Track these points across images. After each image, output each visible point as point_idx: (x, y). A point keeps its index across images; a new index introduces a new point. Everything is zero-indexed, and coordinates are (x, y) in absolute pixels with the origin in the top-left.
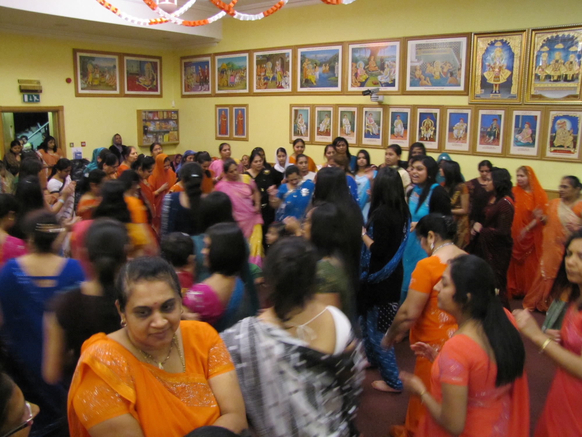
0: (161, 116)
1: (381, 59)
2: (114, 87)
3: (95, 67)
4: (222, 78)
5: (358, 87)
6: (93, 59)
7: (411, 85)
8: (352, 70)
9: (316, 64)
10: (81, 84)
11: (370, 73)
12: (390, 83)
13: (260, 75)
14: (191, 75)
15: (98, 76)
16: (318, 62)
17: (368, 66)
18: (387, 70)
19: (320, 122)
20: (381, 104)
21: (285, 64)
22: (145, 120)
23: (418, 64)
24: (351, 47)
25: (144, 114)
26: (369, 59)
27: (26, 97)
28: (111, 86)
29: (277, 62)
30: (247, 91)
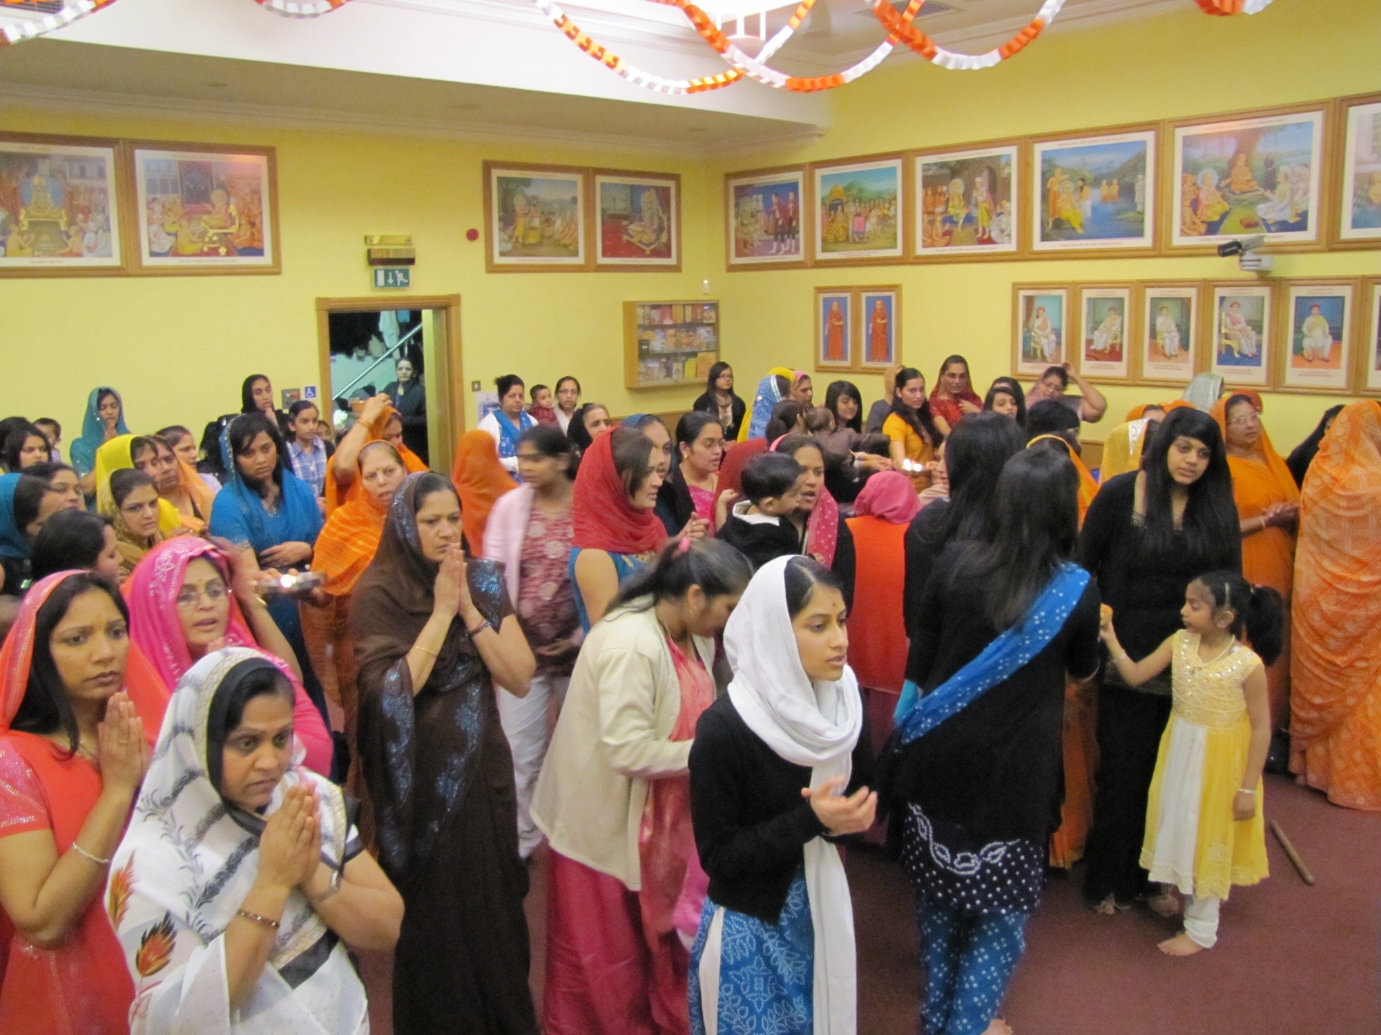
0: (679, 315)
1: (1267, 160)
2: (571, 248)
3: (532, 202)
4: (833, 221)
5: (1201, 234)
6: (526, 182)
7: (1356, 224)
8: (1183, 194)
9: (1083, 180)
10: (500, 241)
11: (1235, 197)
12: (1292, 221)
13: (932, 213)
14: (753, 216)
15: (537, 222)
16: (1089, 176)
17: (1228, 181)
18: (1283, 187)
19: (1095, 325)
20: (1264, 278)
21: (999, 184)
22: (643, 327)
24: (1180, 133)
25: (640, 311)
27: (381, 275)
28: (565, 246)
29: (978, 180)
30: (898, 252)
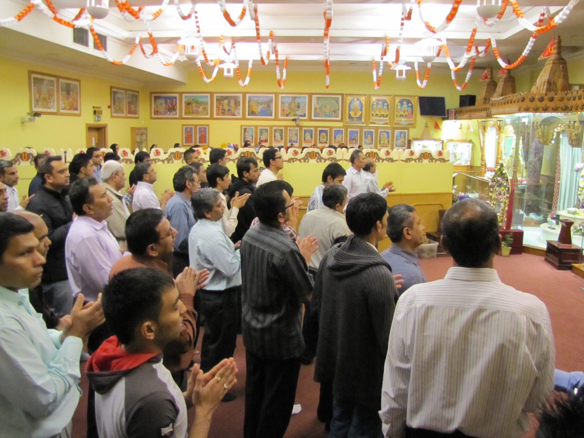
1: (298, 103)
4: (188, 108)
5: (285, 116)
6: (116, 92)
7: (315, 116)
8: (281, 108)
9: (258, 103)
11: (292, 109)
12: (303, 115)
13: (219, 108)
14: (161, 104)
15: (118, 104)
16: (260, 103)
17: (290, 106)
18: (301, 108)
19: (261, 134)
20: (298, 126)
21: (237, 102)
23: (318, 107)
24: (280, 96)
26: (291, 103)
29: (232, 101)
30: (209, 116)
